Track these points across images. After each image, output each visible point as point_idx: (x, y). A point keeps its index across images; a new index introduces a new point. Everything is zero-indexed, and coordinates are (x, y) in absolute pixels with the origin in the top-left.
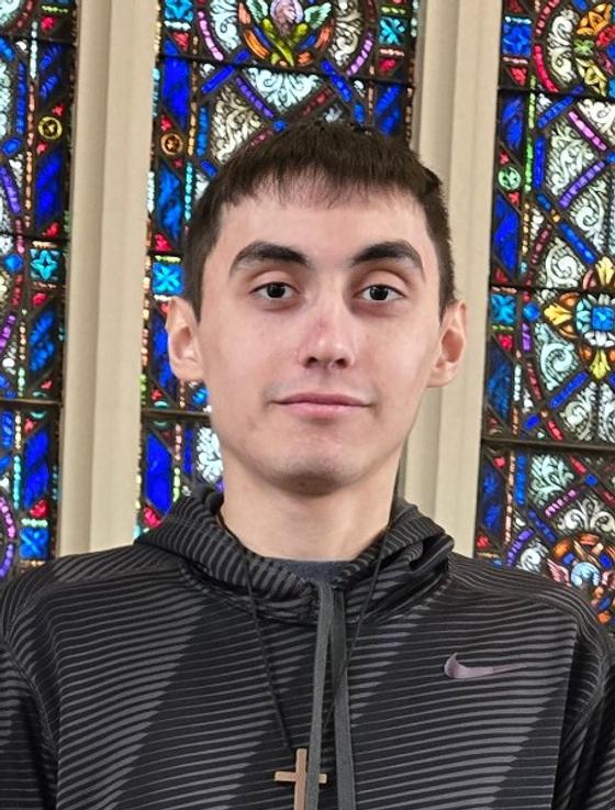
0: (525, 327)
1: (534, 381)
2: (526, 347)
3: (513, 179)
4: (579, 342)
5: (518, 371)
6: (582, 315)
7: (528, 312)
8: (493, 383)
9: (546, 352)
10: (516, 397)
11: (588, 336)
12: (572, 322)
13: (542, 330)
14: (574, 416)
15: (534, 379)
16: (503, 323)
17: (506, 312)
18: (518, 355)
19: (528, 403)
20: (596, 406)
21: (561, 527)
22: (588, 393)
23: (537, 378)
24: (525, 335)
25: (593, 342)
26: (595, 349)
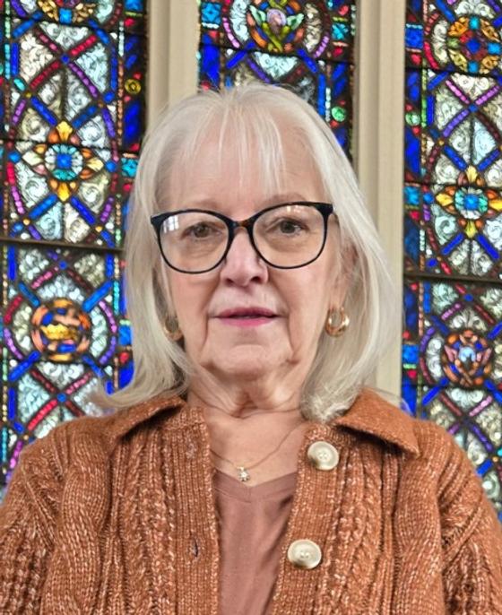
0: (425, 207)
1: (432, 239)
2: (427, 218)
3: (415, 119)
4: (458, 216)
5: (422, 233)
6: (459, 200)
7: (427, 198)
8: (407, 240)
9: (438, 222)
10: (422, 249)
11: (463, 212)
12: (453, 204)
13: (435, 209)
14: (457, 259)
15: (432, 238)
16: (412, 204)
17: (413, 197)
18: (422, 223)
19: (429, 252)
20: (470, 253)
21: (451, 326)
22: (465, 246)
23: (434, 237)
24: (426, 212)
25: (466, 217)
26: (468, 220)
